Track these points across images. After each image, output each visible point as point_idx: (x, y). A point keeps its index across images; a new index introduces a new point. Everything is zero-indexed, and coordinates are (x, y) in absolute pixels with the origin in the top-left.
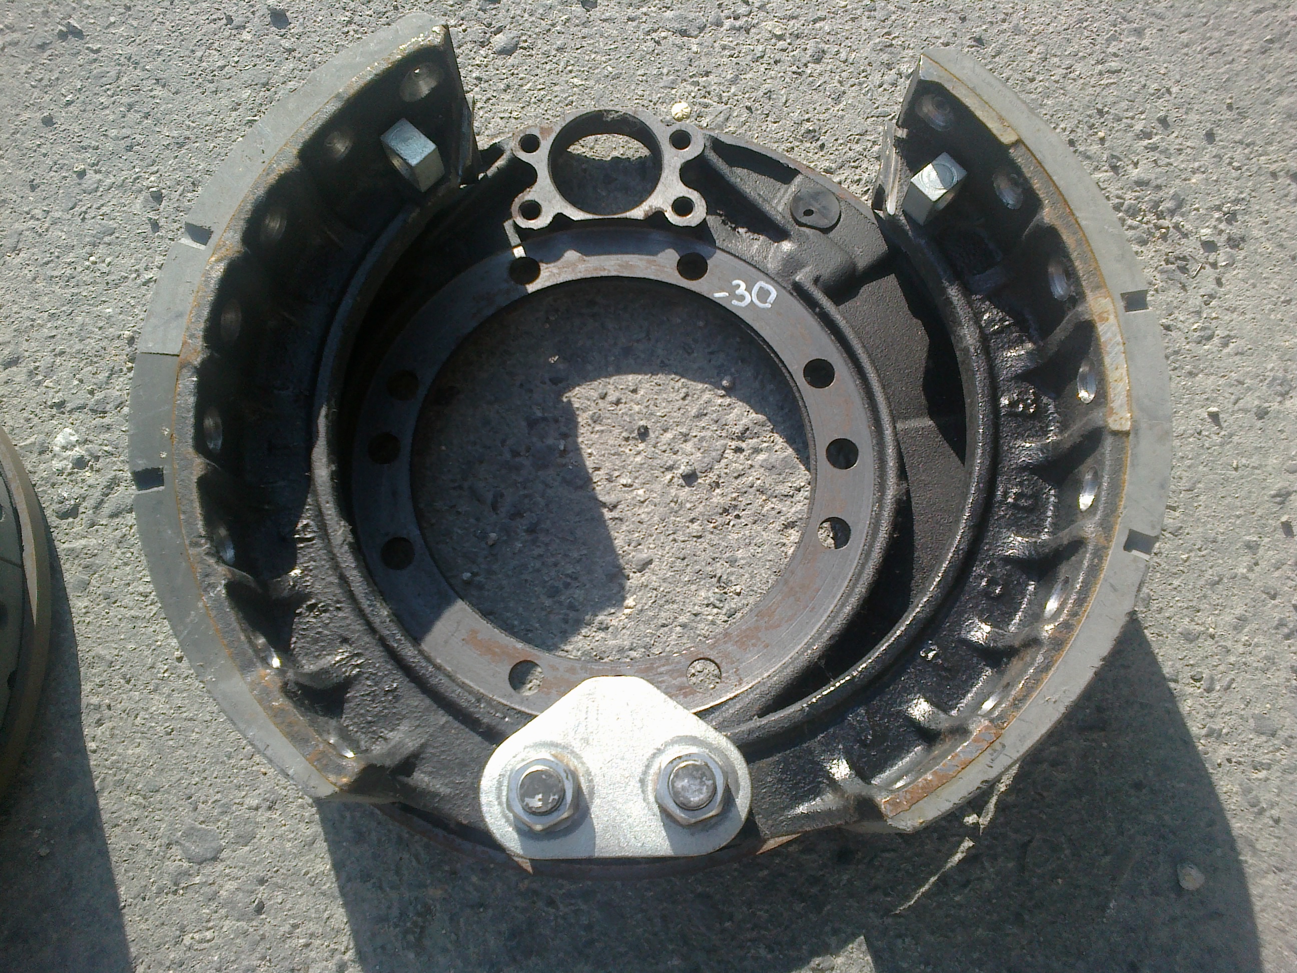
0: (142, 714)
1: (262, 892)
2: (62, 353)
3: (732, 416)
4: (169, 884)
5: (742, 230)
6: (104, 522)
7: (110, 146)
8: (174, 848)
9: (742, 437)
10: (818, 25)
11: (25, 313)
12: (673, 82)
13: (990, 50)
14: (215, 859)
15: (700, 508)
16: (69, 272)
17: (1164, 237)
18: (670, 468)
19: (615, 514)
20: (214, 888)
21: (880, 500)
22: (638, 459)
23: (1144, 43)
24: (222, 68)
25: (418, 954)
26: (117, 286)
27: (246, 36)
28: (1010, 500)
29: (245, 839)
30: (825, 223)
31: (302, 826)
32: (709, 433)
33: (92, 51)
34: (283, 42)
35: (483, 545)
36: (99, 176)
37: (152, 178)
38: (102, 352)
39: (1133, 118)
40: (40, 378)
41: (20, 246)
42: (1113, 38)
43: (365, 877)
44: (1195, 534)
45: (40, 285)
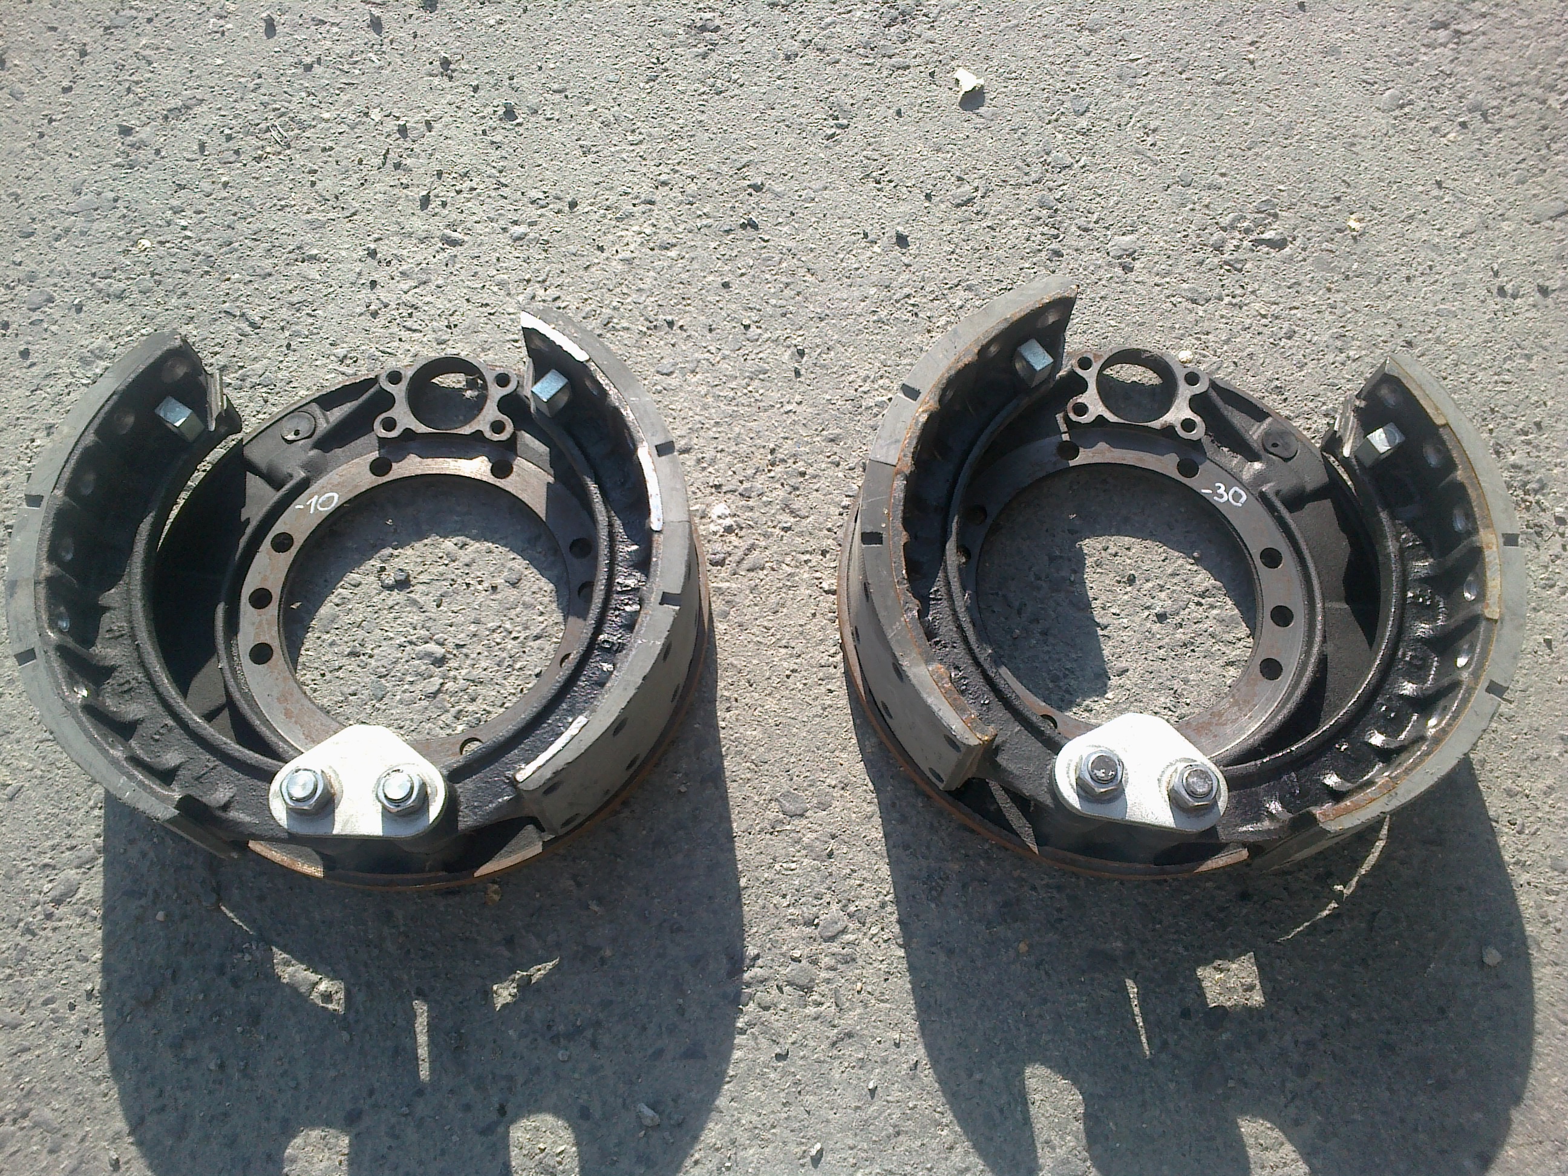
0: (759, 709)
1: (833, 844)
2: (722, 451)
3: (1197, 579)
4: (769, 827)
5: (1226, 450)
6: (743, 573)
7: (769, 310)
8: (773, 803)
9: (1202, 595)
10: (1292, 312)
11: (697, 417)
12: (1183, 335)
13: (1417, 351)
14: (802, 815)
15: (1167, 640)
16: (732, 394)
17: (1528, 509)
18: (1148, 608)
19: (1105, 632)
20: (800, 835)
21: (1308, 653)
22: (1126, 597)
23: (1531, 366)
24: (857, 269)
25: (937, 905)
26: (766, 411)
27: (876, 249)
28: (1407, 659)
29: (824, 806)
30: (1286, 455)
31: (865, 804)
32: (1179, 588)
33: (764, 241)
34: (903, 258)
35: (1008, 637)
36: (759, 331)
37: (800, 339)
38: (751, 455)
39: (1516, 418)
40: (705, 465)
41: (698, 370)
42: (1509, 358)
43: (906, 847)
44: (1524, 723)
45: (710, 399)
